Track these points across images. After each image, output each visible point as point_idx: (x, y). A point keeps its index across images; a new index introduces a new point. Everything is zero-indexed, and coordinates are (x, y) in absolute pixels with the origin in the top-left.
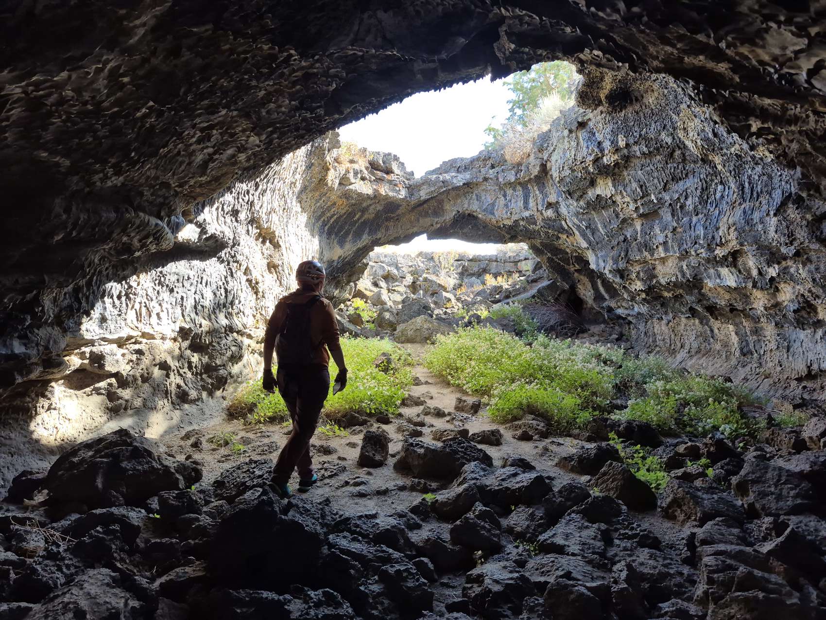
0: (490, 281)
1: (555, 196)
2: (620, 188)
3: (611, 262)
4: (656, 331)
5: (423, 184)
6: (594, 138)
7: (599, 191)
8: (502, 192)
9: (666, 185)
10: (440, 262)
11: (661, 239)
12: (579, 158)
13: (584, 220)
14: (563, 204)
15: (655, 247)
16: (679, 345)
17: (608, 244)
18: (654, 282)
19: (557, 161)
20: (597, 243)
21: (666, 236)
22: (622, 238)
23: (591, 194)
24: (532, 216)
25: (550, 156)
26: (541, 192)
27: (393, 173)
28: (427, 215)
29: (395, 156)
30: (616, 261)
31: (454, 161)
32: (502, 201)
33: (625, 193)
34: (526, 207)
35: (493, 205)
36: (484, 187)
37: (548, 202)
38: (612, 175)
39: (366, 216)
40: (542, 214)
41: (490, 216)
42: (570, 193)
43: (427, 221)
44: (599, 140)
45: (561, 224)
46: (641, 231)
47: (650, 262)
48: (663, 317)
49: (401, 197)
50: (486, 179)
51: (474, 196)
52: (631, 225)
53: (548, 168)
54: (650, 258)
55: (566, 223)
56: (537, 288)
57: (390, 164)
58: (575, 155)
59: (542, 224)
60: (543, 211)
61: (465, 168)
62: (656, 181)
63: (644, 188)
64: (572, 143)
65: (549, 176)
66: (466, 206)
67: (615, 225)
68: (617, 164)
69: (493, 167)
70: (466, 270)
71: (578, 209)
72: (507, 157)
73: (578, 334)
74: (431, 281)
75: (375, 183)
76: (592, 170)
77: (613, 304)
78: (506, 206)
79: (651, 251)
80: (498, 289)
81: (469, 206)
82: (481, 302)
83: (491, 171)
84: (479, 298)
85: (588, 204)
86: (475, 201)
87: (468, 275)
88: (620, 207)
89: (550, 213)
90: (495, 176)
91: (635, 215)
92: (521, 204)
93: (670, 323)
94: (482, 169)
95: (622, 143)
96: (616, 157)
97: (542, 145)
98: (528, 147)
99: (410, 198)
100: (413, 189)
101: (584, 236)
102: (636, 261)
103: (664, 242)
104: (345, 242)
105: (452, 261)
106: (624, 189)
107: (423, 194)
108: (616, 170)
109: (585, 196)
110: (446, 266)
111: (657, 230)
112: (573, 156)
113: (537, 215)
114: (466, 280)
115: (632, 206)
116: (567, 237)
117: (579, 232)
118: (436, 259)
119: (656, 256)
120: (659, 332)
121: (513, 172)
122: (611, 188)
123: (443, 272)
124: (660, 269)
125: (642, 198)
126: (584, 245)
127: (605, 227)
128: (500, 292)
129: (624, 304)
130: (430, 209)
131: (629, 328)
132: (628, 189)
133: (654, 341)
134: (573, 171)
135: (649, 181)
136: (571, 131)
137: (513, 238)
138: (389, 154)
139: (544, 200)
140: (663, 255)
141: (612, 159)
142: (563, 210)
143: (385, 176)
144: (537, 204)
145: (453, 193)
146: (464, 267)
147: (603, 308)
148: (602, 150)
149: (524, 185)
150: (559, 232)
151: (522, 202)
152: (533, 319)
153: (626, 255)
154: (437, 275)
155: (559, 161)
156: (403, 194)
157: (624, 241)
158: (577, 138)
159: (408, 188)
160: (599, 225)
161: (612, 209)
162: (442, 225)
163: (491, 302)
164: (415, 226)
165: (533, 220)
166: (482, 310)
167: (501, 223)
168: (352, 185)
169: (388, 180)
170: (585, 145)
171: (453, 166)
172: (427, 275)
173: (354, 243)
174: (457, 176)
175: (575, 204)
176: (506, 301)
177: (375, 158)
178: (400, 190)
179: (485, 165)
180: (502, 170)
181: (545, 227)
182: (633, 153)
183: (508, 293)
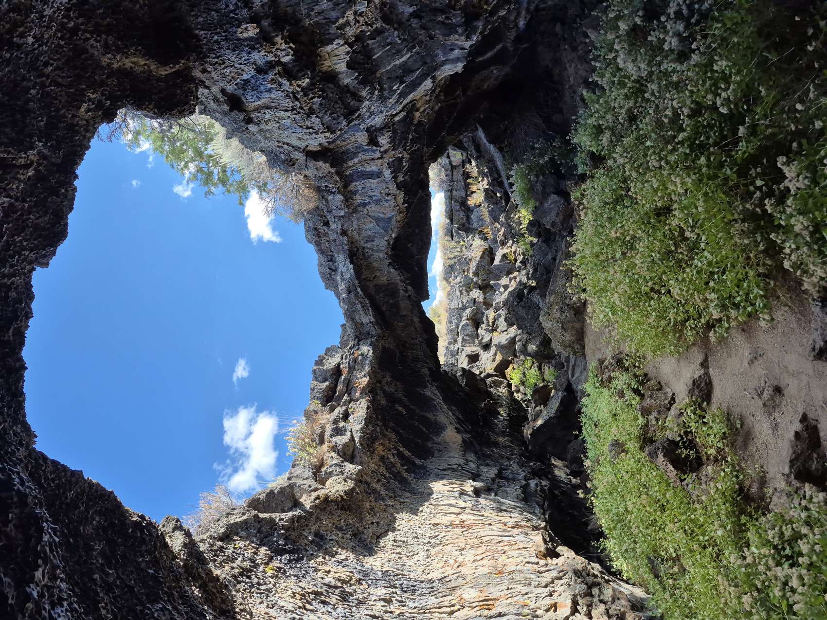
0: (477, 198)
1: (358, 134)
2: (333, 30)
3: (454, 37)
5: (353, 320)
6: (253, 81)
7: (342, 67)
8: (360, 209)
10: (455, 258)
12: (289, 103)
13: (391, 87)
14: (369, 122)
17: (426, 45)
19: (299, 139)
20: (425, 63)
22: (415, 23)
24: (390, 165)
25: (297, 148)
26: (355, 154)
27: (339, 365)
28: (396, 306)
29: (317, 363)
30: (451, 29)
31: (323, 275)
32: (372, 208)
33: (341, 21)
34: (379, 175)
35: (377, 220)
36: (355, 233)
37: (368, 144)
38: (314, 45)
39: (400, 395)
40: (386, 152)
41: (393, 222)
42: (350, 113)
43: (404, 304)
44: (253, 72)
45: (399, 121)
49: (370, 353)
50: (344, 233)
51: (368, 245)
53: (319, 149)
55: (397, 114)
56: (488, 144)
57: (327, 371)
58: (286, 111)
59: (400, 149)
60: (382, 149)
61: (331, 260)
64: (268, 116)
65: (331, 146)
66: (381, 255)
67: (395, 36)
68: (291, 38)
69: (327, 224)
70: (463, 225)
71: (375, 97)
72: (312, 205)
74: (478, 267)
75: (353, 392)
76: (307, 80)
77: (512, 35)
78: (378, 202)
80: (489, 195)
81: (381, 251)
82: (508, 217)
83: (333, 226)
84: (502, 219)
85: (364, 82)
86: (375, 243)
87: (469, 223)
88: (364, 28)
89: (384, 140)
90: (339, 220)
92: (373, 182)
94: (331, 238)
95: (251, 31)
96: (278, 39)
97: (284, 162)
98: (295, 178)
99: (372, 337)
100: (361, 333)
101: (414, 85)
104: (436, 422)
105: (453, 243)
106: (334, 23)
107: (367, 318)
108: (304, 39)
109: (351, 87)
110: (459, 249)
112: (288, 114)
113: (388, 159)
114: (475, 225)
115: (362, 6)
116: (418, 110)
117: (410, 93)
118: (451, 262)
121: (330, 197)
122: (334, 46)
123: (468, 254)
126: (428, 84)
127: (398, 51)
128: (493, 192)
129: (512, 18)
130: (388, 302)
131: (544, 9)
132: (334, 14)
134: (311, 112)
136: (249, 121)
137: (424, 184)
138: (314, 372)
139: (365, 151)
141: (283, 46)
142: (378, 121)
143: (343, 377)
144: (373, 159)
145: (366, 273)
146: (459, 229)
147: (515, 50)
148: (271, 65)
149: (347, 181)
150: (411, 123)
151: (371, 181)
152: (533, 148)
153: (442, 11)
154: (470, 260)
155: (300, 135)
156: (366, 349)
157: (420, 18)
158: (258, 109)
159: (359, 341)
160: (397, 62)
161: (370, 42)
162: (409, 284)
163: (507, 204)
164: (412, 321)
165: (396, 163)
166: (520, 217)
167: (402, 206)
168: (354, 435)
169: (349, 372)
170: (266, 94)
171: (329, 277)
172: (471, 272)
173: (436, 409)
174: (342, 273)
175: (367, 103)
176: (506, 185)
177: (318, 395)
178: (362, 355)
179: (326, 234)
180: (330, 211)
181: (405, 145)
182: (266, 8)
183: (495, 182)
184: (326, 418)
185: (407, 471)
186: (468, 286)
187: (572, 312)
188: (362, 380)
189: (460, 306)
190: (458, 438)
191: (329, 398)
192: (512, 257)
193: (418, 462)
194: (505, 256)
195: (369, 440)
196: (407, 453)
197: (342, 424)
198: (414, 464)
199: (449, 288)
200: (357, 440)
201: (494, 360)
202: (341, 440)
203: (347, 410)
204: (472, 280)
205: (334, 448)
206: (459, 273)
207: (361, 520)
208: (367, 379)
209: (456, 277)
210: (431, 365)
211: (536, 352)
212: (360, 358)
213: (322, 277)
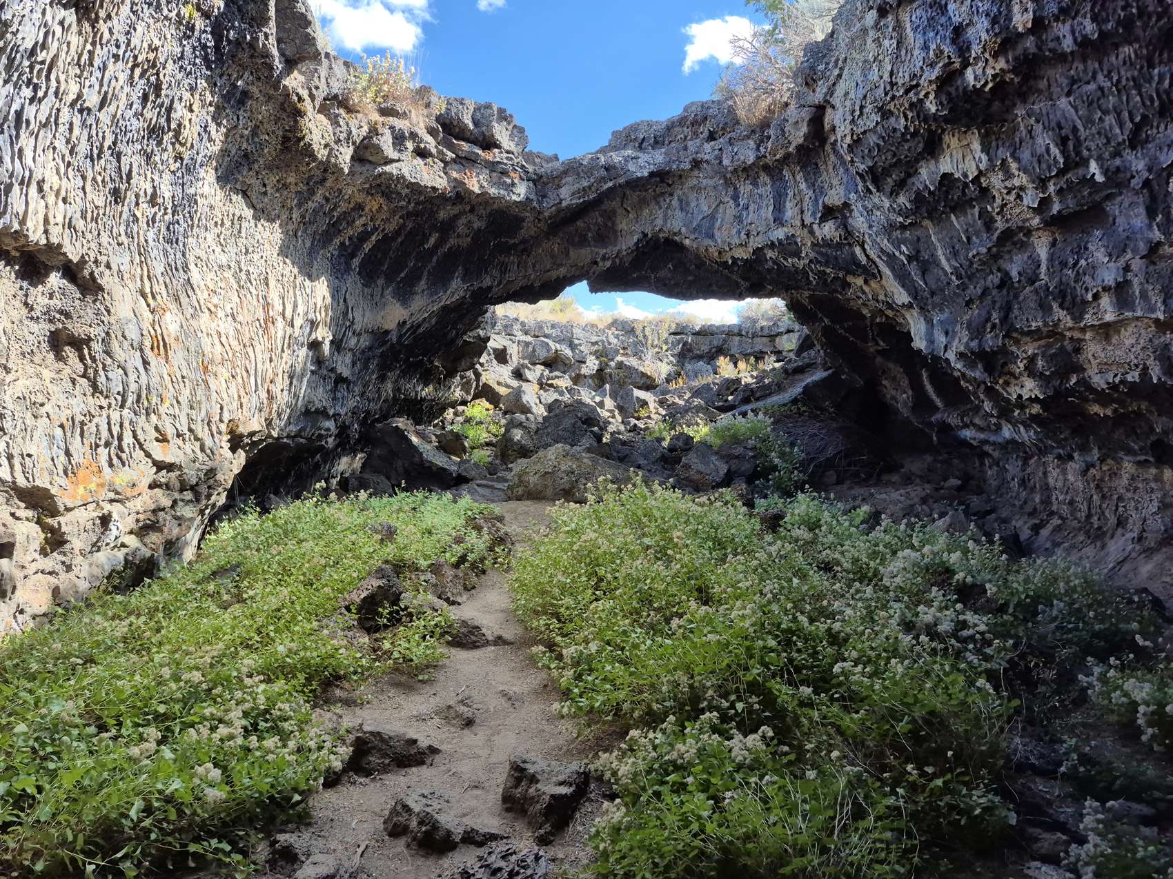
0: (726, 368)
1: (841, 190)
2: (1003, 153)
3: (964, 335)
4: (1051, 481)
5: (565, 173)
6: (943, 20)
7: (946, 165)
8: (730, 190)
9: (1138, 128)
10: (645, 336)
11: (1109, 276)
12: (903, 78)
13: (904, 242)
14: (857, 208)
15: (1089, 297)
16: (1113, 520)
17: (958, 295)
18: (1074, 380)
19: (847, 94)
20: (933, 294)
21: (1127, 269)
22: (995, 279)
23: (927, 175)
24: (791, 238)
25: (831, 91)
26: (812, 185)
27: (498, 147)
28: (583, 241)
29: (501, 111)
30: (977, 331)
31: (634, 128)
32: (730, 210)
33: (1014, 166)
34: (779, 221)
35: (712, 218)
36: (695, 181)
37: (825, 206)
38: (984, 122)
39: (452, 241)
40: (812, 232)
41: (707, 242)
42: (875, 177)
43: (583, 255)
44: (957, 20)
45: (853, 254)
46: (1051, 259)
47: (1068, 334)
48: (1076, 455)
49: (515, 198)
50: (696, 164)
51: (675, 203)
52: (1023, 246)
53: (827, 127)
54: (1070, 324)
55: (864, 250)
56: (803, 384)
57: (490, 127)
58: (892, 73)
59: (812, 255)
60: (815, 227)
61: (656, 142)
62: (1110, 120)
63: (1071, 144)
65: (828, 148)
66: (659, 222)
67: (980, 248)
68: (1000, 85)
69: (712, 137)
70: (690, 350)
71: (893, 217)
72: (741, 113)
73: (879, 475)
74: (629, 368)
75: (456, 167)
76: (933, 109)
77: (953, 420)
78: (738, 219)
79: (1077, 307)
80: (732, 385)
81: (665, 221)
82: (698, 409)
83: (708, 147)
84: (697, 401)
85: (918, 199)
86: (678, 213)
87: (693, 358)
88: (999, 201)
89: (828, 230)
90: (716, 158)
91: (1036, 221)
92: (768, 212)
93: (1093, 471)
94: (690, 143)
95: (1021, 19)
96: (1001, 64)
97: (813, 68)
98: (785, 88)
99: (540, 203)
100: (545, 184)
101: (903, 278)
102: (1030, 333)
103: (1118, 284)
104: (412, 293)
105: (665, 335)
106: (1013, 155)
107: (567, 195)
108: (996, 105)
109: (914, 179)
110: (656, 342)
111: (1098, 254)
112: (886, 77)
113: (803, 238)
114: (688, 367)
115: (1031, 198)
116: (866, 282)
117: (893, 270)
118: (639, 332)
119: (1089, 319)
120: (1059, 484)
121: (751, 143)
122: (978, 154)
123: (650, 353)
124: (1094, 351)
125: (1062, 172)
126: (902, 297)
127: (955, 254)
128: (736, 390)
129: (977, 421)
130: (589, 230)
131: (982, 464)
132: (1025, 155)
133: (1047, 501)
134: (885, 114)
135: (1088, 121)
136: (883, 11)
137: (757, 289)
138: (488, 106)
139: (816, 200)
140: (1109, 317)
141: (990, 72)
142: (858, 221)
143: (480, 152)
144: (802, 212)
145: (633, 197)
146: (685, 344)
147: (930, 425)
148: (963, 50)
149: (773, 170)
150: (848, 272)
151: (771, 208)
152: (792, 445)
153: (1005, 319)
154: (640, 358)
155: (852, 95)
156: (521, 191)
157: (1000, 287)
158: (898, 26)
159: (534, 182)
160: (940, 252)
161: (976, 210)
162: (614, 262)
163: (717, 408)
164: (561, 265)
165: (793, 247)
166: (698, 424)
167: (729, 255)
168: (394, 165)
169: (487, 162)
170: (920, 42)
171: (631, 138)
172: (623, 359)
173: (431, 295)
174: (636, 158)
175: (887, 203)
176: (743, 408)
177: (454, 110)
178: (513, 184)
179: (696, 134)
180: (730, 142)
181: (818, 262)
182: (1051, 45)
183: (748, 393)
184: (418, 121)
185: (342, 244)
186: (603, 354)
187: (567, 486)
188: (475, 182)
189: (576, 342)
190: (391, 325)
191: (449, 128)
192: (643, 413)
193: (356, 262)
194: (644, 404)
195: (387, 188)
196: (368, 246)
197: (410, 145)
198: (353, 255)
199: (601, 326)
200: (388, 168)
201: (499, 383)
202: (386, 142)
203: (430, 155)
204: (612, 360)
205: (374, 131)
206: (623, 342)
207: (270, 167)
208: (477, 190)
209: (617, 337)
210: (495, 290)
211: (511, 440)
212: (509, 181)
213: (631, 127)
